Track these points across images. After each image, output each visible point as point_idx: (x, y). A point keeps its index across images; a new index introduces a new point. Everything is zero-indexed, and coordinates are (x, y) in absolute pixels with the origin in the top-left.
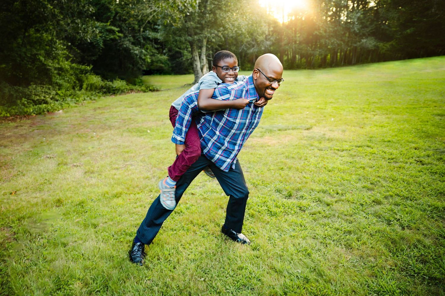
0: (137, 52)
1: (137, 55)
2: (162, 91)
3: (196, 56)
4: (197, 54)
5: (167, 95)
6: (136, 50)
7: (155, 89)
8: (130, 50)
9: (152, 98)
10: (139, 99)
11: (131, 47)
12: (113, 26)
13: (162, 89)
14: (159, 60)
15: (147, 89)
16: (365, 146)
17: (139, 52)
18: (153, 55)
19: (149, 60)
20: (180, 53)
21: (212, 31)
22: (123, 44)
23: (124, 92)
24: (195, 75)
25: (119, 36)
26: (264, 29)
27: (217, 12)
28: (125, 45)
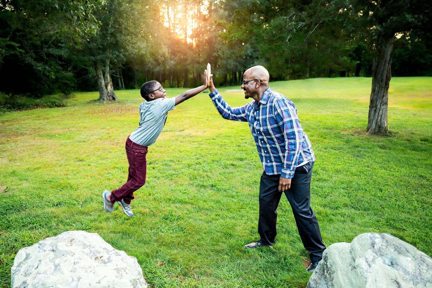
0: (40, 68)
1: (40, 71)
2: (68, 106)
3: (100, 74)
4: (101, 72)
5: (72, 110)
6: (39, 67)
7: (61, 104)
8: (32, 66)
9: (58, 112)
10: (46, 113)
11: (33, 63)
12: (12, 41)
13: (68, 105)
14: (64, 77)
15: (53, 104)
16: (211, 139)
17: (42, 68)
18: (57, 72)
19: (53, 77)
20: (86, 70)
21: (114, 52)
22: (24, 60)
23: (29, 107)
24: (100, 92)
25: (20, 52)
26: (164, 51)
27: (117, 35)
28: (27, 61)
